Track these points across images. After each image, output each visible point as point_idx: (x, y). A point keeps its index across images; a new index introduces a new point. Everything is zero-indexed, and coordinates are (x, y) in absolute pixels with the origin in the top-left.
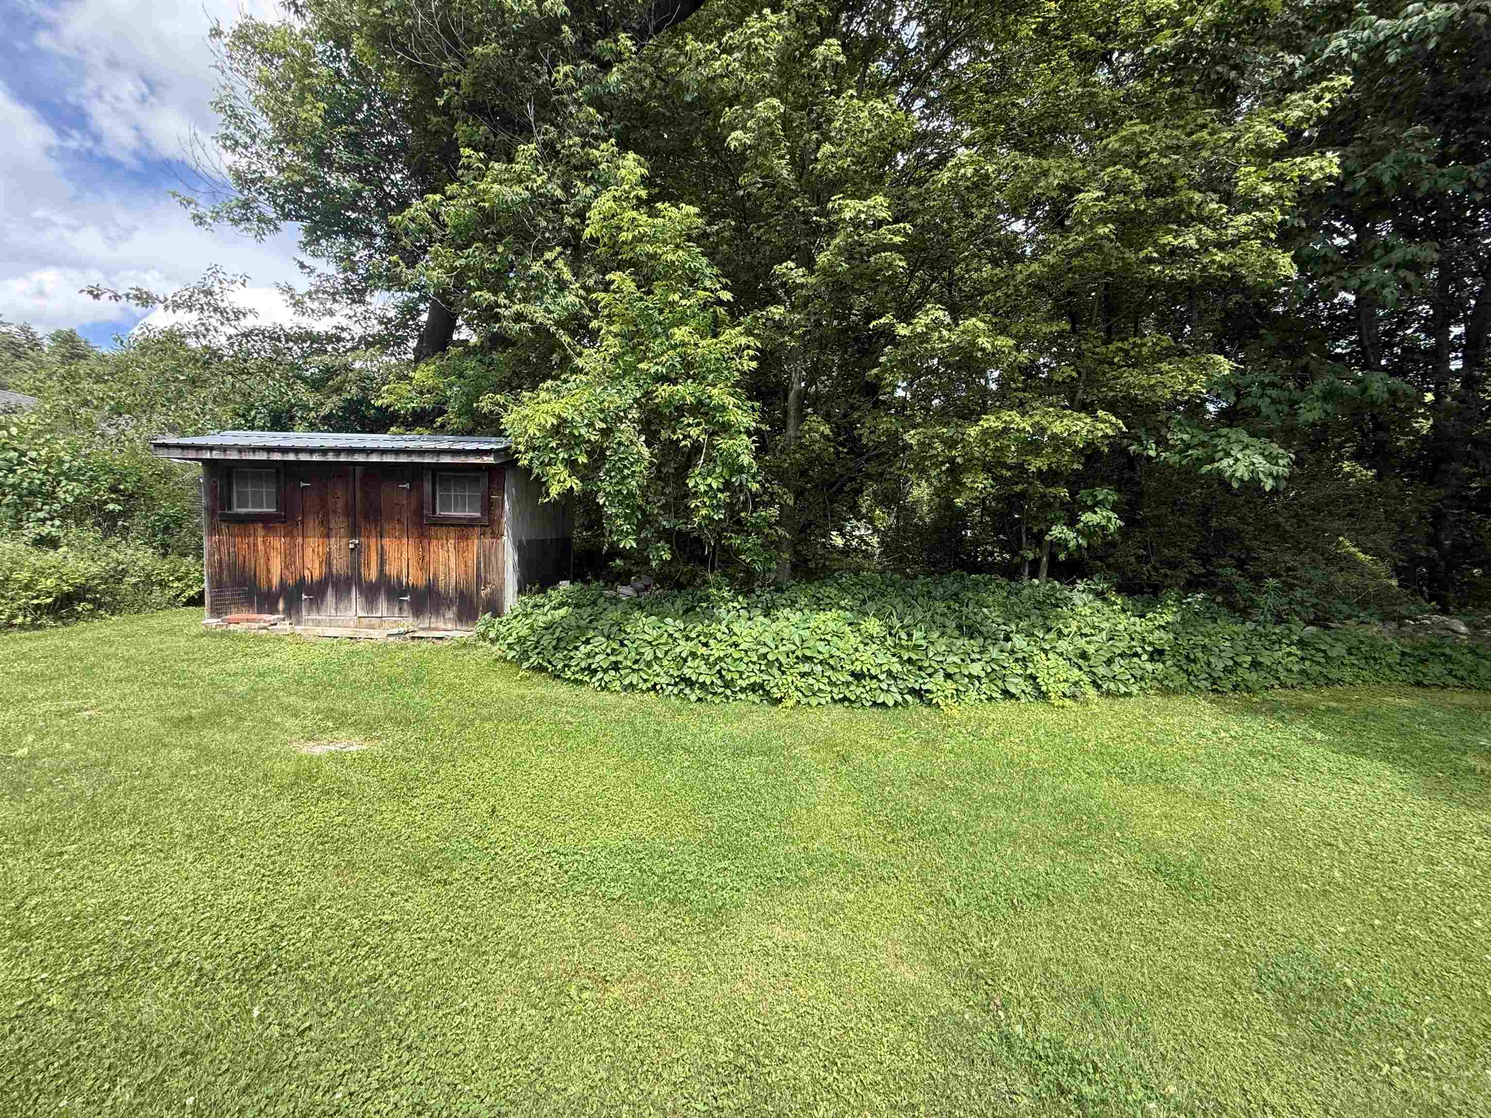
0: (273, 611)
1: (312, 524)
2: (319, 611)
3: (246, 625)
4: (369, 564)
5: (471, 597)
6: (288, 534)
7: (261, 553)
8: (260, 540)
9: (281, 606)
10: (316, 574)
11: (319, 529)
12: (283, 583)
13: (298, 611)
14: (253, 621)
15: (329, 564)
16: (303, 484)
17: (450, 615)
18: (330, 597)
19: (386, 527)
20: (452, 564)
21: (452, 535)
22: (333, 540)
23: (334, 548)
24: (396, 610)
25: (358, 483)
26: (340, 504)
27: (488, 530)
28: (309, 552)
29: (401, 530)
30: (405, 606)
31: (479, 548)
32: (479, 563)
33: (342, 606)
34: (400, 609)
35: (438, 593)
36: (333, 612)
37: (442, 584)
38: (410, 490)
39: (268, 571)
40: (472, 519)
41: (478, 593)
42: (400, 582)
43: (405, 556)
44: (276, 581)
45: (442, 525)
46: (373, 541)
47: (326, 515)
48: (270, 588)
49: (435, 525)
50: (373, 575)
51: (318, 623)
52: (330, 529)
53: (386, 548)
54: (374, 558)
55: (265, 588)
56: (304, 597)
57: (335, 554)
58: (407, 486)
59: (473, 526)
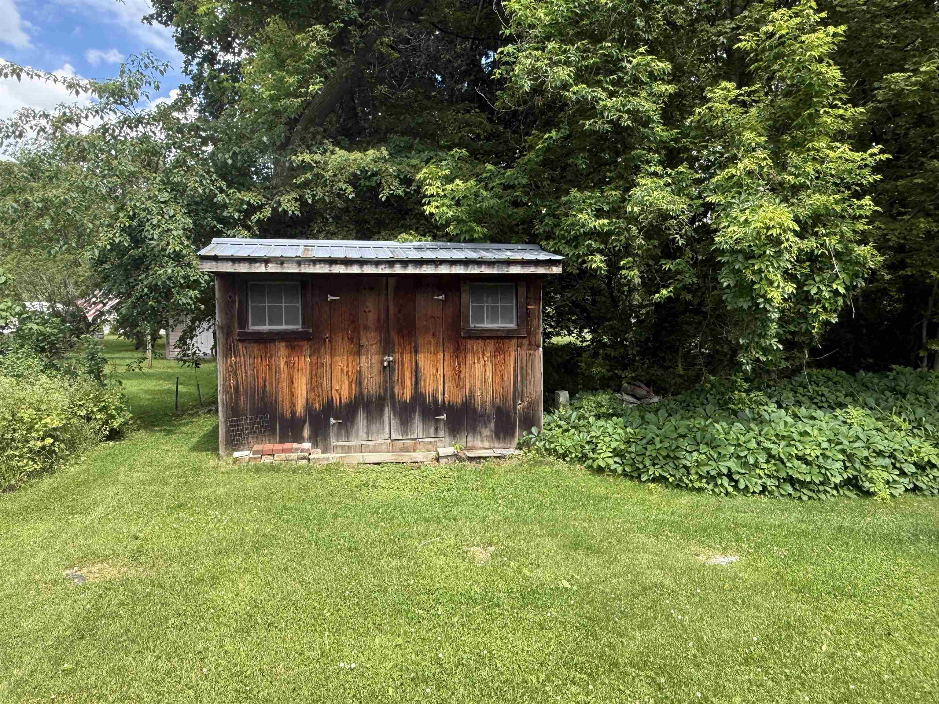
0: (298, 439)
1: (341, 342)
2: (348, 437)
3: (283, 456)
4: (402, 382)
5: (508, 412)
6: (315, 352)
7: (284, 377)
8: (282, 361)
9: (306, 433)
10: (345, 394)
11: (348, 347)
12: (309, 408)
13: (326, 437)
14: (290, 451)
15: (359, 383)
16: (330, 298)
17: (487, 432)
18: (361, 419)
19: (420, 341)
20: (489, 379)
21: (489, 348)
22: (363, 358)
23: (364, 365)
24: (432, 430)
25: (391, 297)
26: (372, 317)
27: (525, 342)
28: (337, 372)
29: (437, 344)
30: (441, 425)
31: (516, 360)
32: (516, 376)
33: (374, 428)
34: (436, 429)
35: (475, 410)
36: (364, 436)
37: (478, 400)
38: (445, 302)
39: (292, 395)
40: (509, 331)
41: (515, 408)
42: (435, 401)
43: (441, 372)
44: (300, 406)
45: (477, 338)
46: (407, 357)
47: (356, 330)
48: (293, 413)
49: (470, 338)
50: (407, 394)
51: (348, 449)
52: (361, 346)
53: (421, 364)
54: (408, 374)
55: (288, 414)
56: (332, 421)
57: (366, 373)
58: (442, 297)
59: (510, 338)
